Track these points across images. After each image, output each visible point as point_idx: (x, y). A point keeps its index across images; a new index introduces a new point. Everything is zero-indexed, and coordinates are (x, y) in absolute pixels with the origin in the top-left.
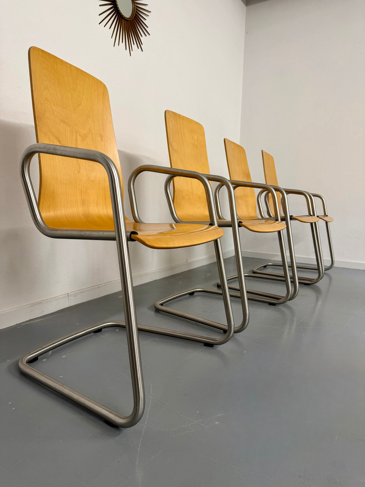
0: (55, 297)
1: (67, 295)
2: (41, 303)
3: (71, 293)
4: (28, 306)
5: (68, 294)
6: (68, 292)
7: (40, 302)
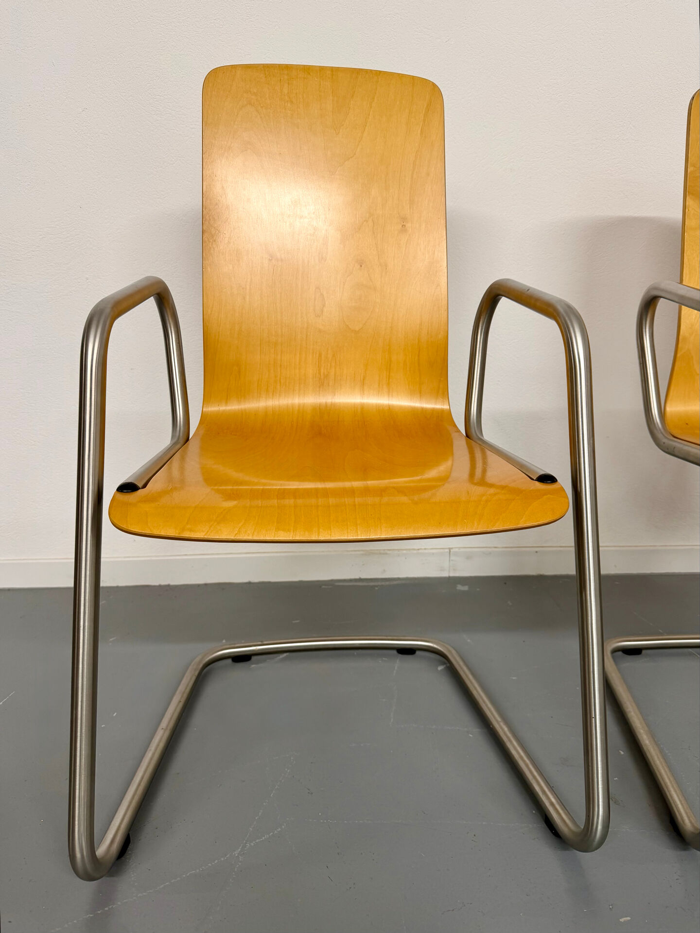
0: (418, 549)
1: (448, 550)
2: (384, 554)
3: (457, 550)
4: (358, 553)
5: (450, 549)
6: (451, 547)
7: (382, 552)
